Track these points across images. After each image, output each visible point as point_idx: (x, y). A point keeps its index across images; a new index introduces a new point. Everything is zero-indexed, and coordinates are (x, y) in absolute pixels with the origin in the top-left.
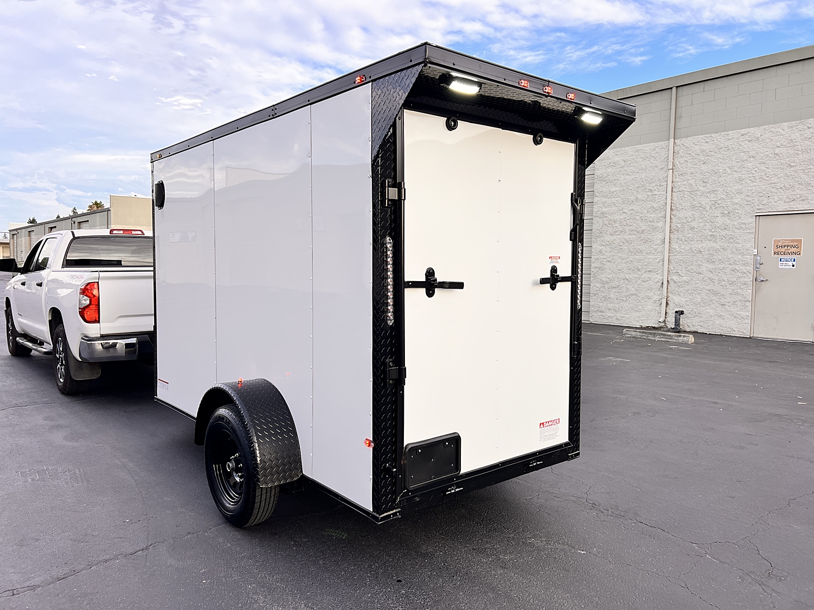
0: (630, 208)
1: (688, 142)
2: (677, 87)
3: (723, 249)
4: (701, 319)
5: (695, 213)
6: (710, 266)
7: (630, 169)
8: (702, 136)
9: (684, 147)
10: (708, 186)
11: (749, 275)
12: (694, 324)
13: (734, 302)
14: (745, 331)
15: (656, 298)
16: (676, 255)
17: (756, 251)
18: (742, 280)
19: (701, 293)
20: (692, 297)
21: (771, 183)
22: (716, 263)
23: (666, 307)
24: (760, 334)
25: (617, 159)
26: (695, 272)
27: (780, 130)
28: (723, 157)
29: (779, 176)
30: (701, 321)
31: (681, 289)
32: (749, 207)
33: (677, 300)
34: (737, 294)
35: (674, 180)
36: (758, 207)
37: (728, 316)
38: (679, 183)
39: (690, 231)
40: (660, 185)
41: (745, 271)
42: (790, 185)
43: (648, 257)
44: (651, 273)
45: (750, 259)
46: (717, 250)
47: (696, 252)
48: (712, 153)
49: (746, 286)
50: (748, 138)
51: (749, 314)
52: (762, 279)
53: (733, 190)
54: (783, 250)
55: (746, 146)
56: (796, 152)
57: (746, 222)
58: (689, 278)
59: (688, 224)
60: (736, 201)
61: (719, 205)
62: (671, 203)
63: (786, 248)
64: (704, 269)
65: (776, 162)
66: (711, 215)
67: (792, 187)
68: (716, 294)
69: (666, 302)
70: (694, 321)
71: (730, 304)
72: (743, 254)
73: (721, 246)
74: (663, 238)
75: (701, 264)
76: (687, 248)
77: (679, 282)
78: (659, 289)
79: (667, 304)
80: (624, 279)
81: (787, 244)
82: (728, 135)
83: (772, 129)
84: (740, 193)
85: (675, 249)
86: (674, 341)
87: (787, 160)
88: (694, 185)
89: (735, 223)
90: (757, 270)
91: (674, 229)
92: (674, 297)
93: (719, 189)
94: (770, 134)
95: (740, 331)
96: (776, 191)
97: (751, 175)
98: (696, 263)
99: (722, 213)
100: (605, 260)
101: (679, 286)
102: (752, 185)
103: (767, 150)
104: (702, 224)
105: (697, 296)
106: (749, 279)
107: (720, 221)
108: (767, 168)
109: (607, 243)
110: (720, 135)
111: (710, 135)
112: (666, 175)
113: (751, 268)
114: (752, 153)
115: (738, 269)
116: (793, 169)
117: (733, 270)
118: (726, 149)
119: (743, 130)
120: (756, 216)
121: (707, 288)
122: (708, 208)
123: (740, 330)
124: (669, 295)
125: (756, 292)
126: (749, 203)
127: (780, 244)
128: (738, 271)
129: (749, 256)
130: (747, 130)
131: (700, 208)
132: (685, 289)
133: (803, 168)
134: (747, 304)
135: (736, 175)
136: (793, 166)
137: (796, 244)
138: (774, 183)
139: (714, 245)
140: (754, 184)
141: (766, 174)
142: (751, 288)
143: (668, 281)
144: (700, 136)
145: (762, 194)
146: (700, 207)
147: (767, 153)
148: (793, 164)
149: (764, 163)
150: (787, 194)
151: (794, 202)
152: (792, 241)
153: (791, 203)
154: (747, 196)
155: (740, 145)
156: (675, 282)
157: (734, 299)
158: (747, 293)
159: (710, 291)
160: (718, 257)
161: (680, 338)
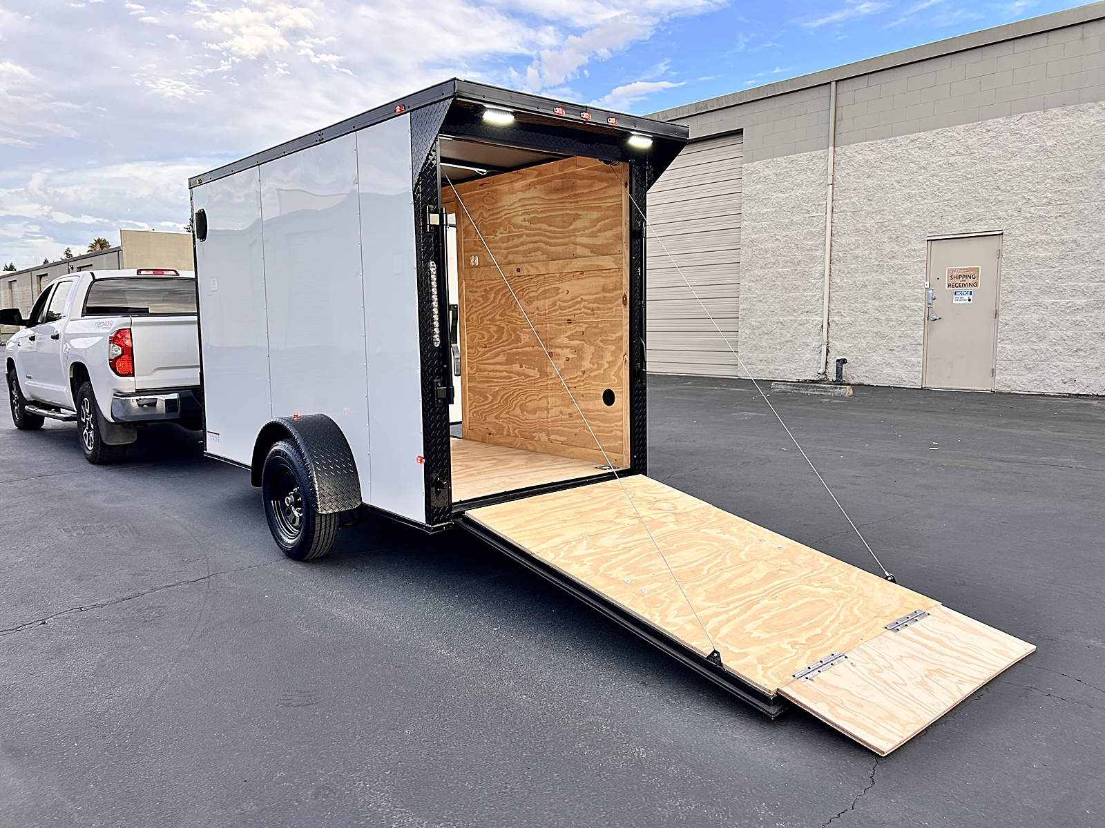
0: (784, 234)
1: (850, 150)
2: (837, 81)
3: (891, 282)
4: (867, 368)
5: (859, 238)
6: (877, 303)
7: (784, 185)
8: (866, 143)
9: (845, 157)
10: (874, 204)
11: (921, 313)
12: (859, 375)
13: (904, 346)
14: (916, 381)
15: (815, 344)
16: (837, 291)
17: (927, 283)
18: (913, 319)
19: (867, 336)
20: (857, 342)
21: (945, 200)
22: (884, 299)
23: (827, 355)
24: (932, 384)
25: (767, 172)
26: (860, 311)
27: (955, 134)
28: (890, 168)
29: (953, 191)
30: (866, 372)
31: (844, 332)
32: (920, 229)
33: (840, 347)
34: (907, 336)
35: (835, 198)
36: (929, 230)
37: (897, 364)
38: (841, 202)
39: (854, 261)
40: (819, 205)
41: (916, 308)
42: (966, 202)
43: (806, 294)
44: (808, 314)
45: (920, 293)
46: (884, 284)
47: (860, 286)
48: (878, 164)
49: (917, 326)
50: (918, 145)
51: (920, 360)
52: (935, 317)
53: (902, 210)
54: (958, 281)
55: (916, 155)
56: (973, 161)
57: (916, 248)
58: (852, 319)
59: (851, 252)
60: (905, 222)
61: (885, 229)
62: (832, 226)
63: (961, 278)
64: (870, 307)
65: (950, 174)
66: (878, 240)
67: (968, 203)
68: (883, 337)
69: (827, 349)
70: (859, 371)
71: (899, 349)
72: (913, 288)
73: (888, 278)
74: (822, 270)
75: (866, 300)
76: (850, 282)
77: (842, 324)
78: (819, 333)
79: (828, 351)
80: (778, 323)
81: (962, 274)
82: (895, 141)
83: (946, 134)
84: (910, 213)
85: (836, 283)
86: (830, 394)
87: (963, 171)
88: (857, 203)
89: (905, 250)
90: (929, 306)
91: (836, 259)
92: (836, 343)
93: (886, 208)
94: (944, 139)
95: (910, 382)
96: (950, 209)
97: (922, 191)
98: (861, 300)
99: (889, 238)
100: (755, 300)
101: (841, 329)
102: (923, 203)
103: (940, 159)
104: (867, 252)
105: (862, 340)
106: (920, 318)
107: (887, 247)
108: (940, 181)
109: (758, 278)
110: (887, 141)
111: (875, 142)
112: (825, 191)
113: (921, 304)
114: (923, 163)
115: (908, 306)
116: (969, 182)
117: (902, 308)
118: (894, 159)
119: (913, 135)
120: (928, 241)
121: (874, 330)
122: (874, 232)
123: (911, 380)
124: (830, 340)
125: (927, 334)
126: (921, 225)
127: (955, 274)
128: (908, 308)
129: (919, 290)
130: (918, 135)
131: (865, 233)
132: (848, 332)
133: (981, 180)
134: (919, 348)
135: (906, 191)
136: (970, 178)
137: (972, 273)
138: (948, 200)
139: (882, 277)
140: (926, 201)
141: (938, 189)
142: (923, 329)
143: (828, 323)
144: (864, 143)
145: (933, 214)
146: (865, 231)
147: (940, 163)
148: (969, 176)
149: (936, 176)
150: (963, 213)
151: (971, 223)
152: (968, 270)
153: (967, 224)
154: (918, 216)
155: (910, 154)
156: (837, 325)
157: (904, 343)
158: (918, 335)
159: (877, 333)
160: (887, 291)
161: (835, 390)
